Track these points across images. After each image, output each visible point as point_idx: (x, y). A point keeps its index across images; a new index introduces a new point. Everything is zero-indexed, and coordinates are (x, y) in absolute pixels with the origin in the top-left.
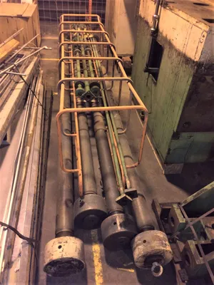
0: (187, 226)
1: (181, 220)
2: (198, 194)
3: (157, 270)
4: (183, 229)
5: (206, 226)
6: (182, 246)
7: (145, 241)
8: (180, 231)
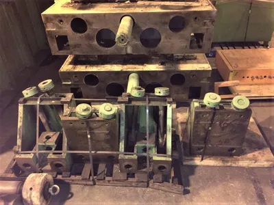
0: (37, 155)
1: (31, 156)
2: (20, 134)
3: (55, 189)
4: (37, 159)
5: (44, 142)
6: (48, 167)
7: (31, 189)
8: (37, 162)
